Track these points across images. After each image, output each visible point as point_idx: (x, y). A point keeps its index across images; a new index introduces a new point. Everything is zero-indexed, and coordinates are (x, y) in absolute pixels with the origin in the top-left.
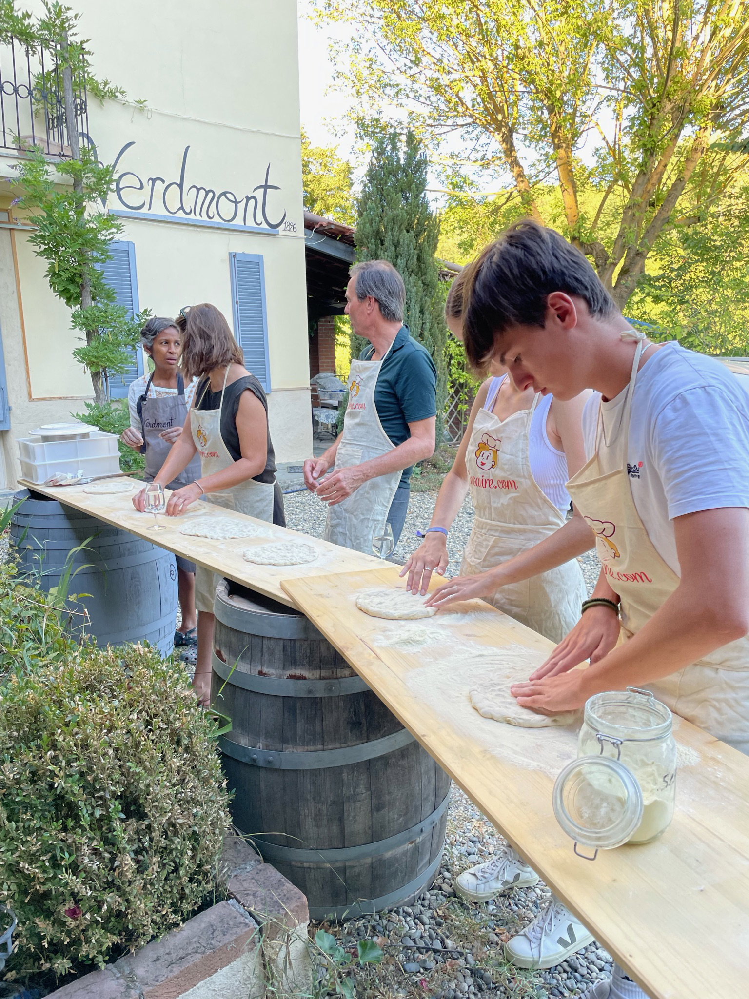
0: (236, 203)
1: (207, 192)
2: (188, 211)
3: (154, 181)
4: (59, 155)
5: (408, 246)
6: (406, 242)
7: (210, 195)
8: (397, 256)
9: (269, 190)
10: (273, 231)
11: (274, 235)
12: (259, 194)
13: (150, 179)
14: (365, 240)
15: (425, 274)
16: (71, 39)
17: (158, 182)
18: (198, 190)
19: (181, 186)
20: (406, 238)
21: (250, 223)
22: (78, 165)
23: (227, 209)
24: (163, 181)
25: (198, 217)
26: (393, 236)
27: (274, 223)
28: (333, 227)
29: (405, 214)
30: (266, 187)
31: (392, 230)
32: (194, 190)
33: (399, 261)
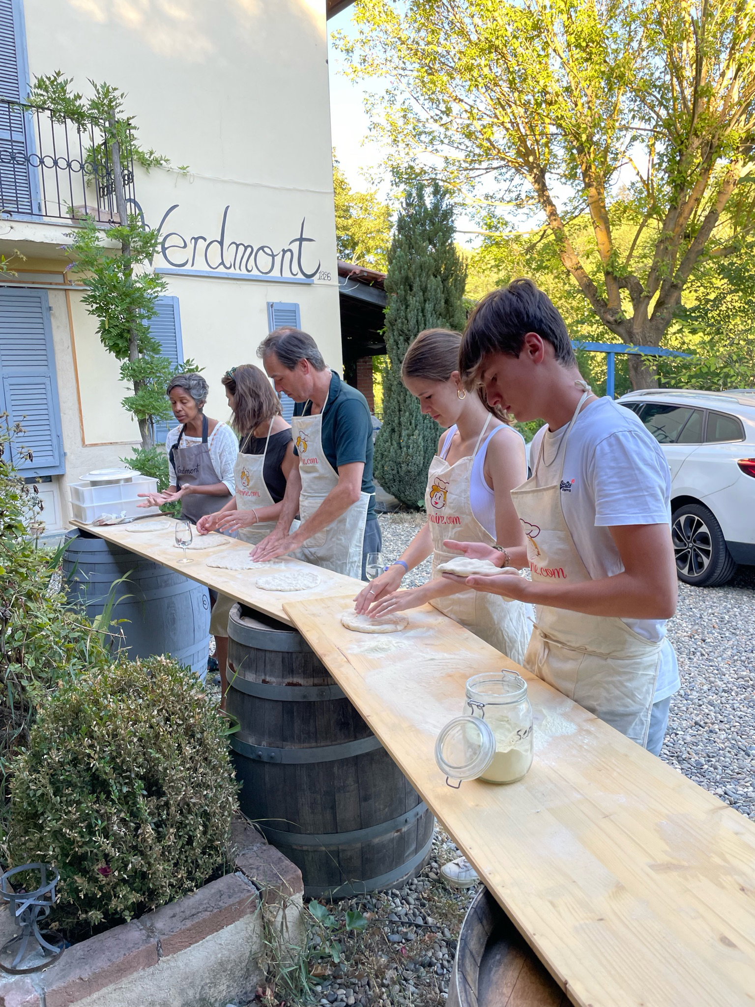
0: (273, 256)
1: (246, 248)
2: (228, 266)
3: (196, 239)
4: (109, 222)
5: (436, 290)
6: (433, 287)
7: (249, 250)
8: (425, 301)
9: (304, 243)
10: (308, 281)
11: (309, 284)
12: (295, 247)
13: (193, 238)
14: (394, 286)
15: (453, 316)
16: (118, 116)
17: (200, 241)
18: (238, 246)
19: (221, 243)
20: (433, 283)
21: (287, 274)
22: (126, 230)
23: (264, 261)
24: (205, 240)
25: (238, 271)
26: (420, 281)
27: (309, 273)
28: (365, 274)
29: (432, 261)
30: (301, 240)
31: (420, 276)
32: (234, 246)
33: (427, 305)
